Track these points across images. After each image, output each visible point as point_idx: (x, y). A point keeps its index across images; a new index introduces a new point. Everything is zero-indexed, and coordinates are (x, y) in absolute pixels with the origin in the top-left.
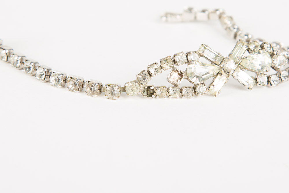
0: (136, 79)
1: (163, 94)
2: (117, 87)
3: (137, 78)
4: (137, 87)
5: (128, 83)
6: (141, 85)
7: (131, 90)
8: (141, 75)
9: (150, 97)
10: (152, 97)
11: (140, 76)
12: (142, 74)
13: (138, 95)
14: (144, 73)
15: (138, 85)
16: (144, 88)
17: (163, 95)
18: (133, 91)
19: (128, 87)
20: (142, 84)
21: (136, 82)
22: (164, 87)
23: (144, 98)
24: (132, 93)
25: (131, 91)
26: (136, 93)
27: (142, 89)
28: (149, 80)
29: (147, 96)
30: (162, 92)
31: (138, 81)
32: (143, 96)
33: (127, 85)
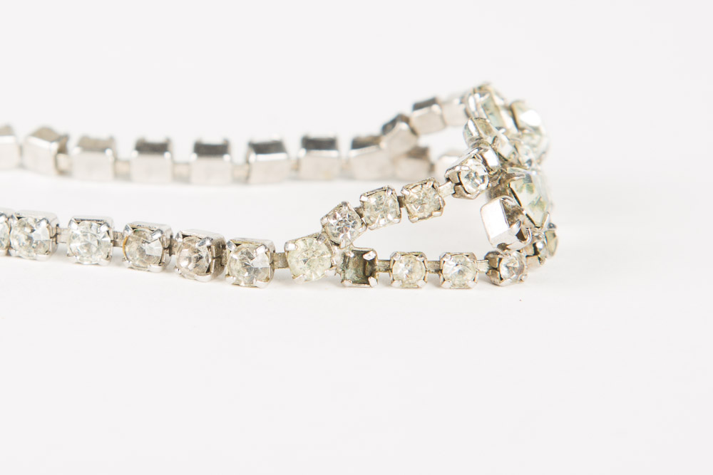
0: (319, 230)
1: (415, 277)
2: (261, 250)
3: (323, 226)
4: (323, 254)
5: (295, 241)
6: (336, 247)
7: (305, 261)
8: (335, 217)
9: (363, 285)
10: (368, 283)
11: (332, 221)
12: (338, 216)
13: (325, 279)
14: (344, 209)
15: (325, 248)
16: (345, 256)
17: (414, 280)
18: (310, 266)
19: (296, 255)
20: (338, 245)
21: (318, 238)
22: (417, 256)
23: (344, 286)
24: (308, 272)
25: (302, 264)
26: (319, 273)
27: (338, 260)
28: (359, 234)
29: (355, 282)
30: (410, 272)
31: (325, 235)
32: (343, 281)
33: (291, 247)
